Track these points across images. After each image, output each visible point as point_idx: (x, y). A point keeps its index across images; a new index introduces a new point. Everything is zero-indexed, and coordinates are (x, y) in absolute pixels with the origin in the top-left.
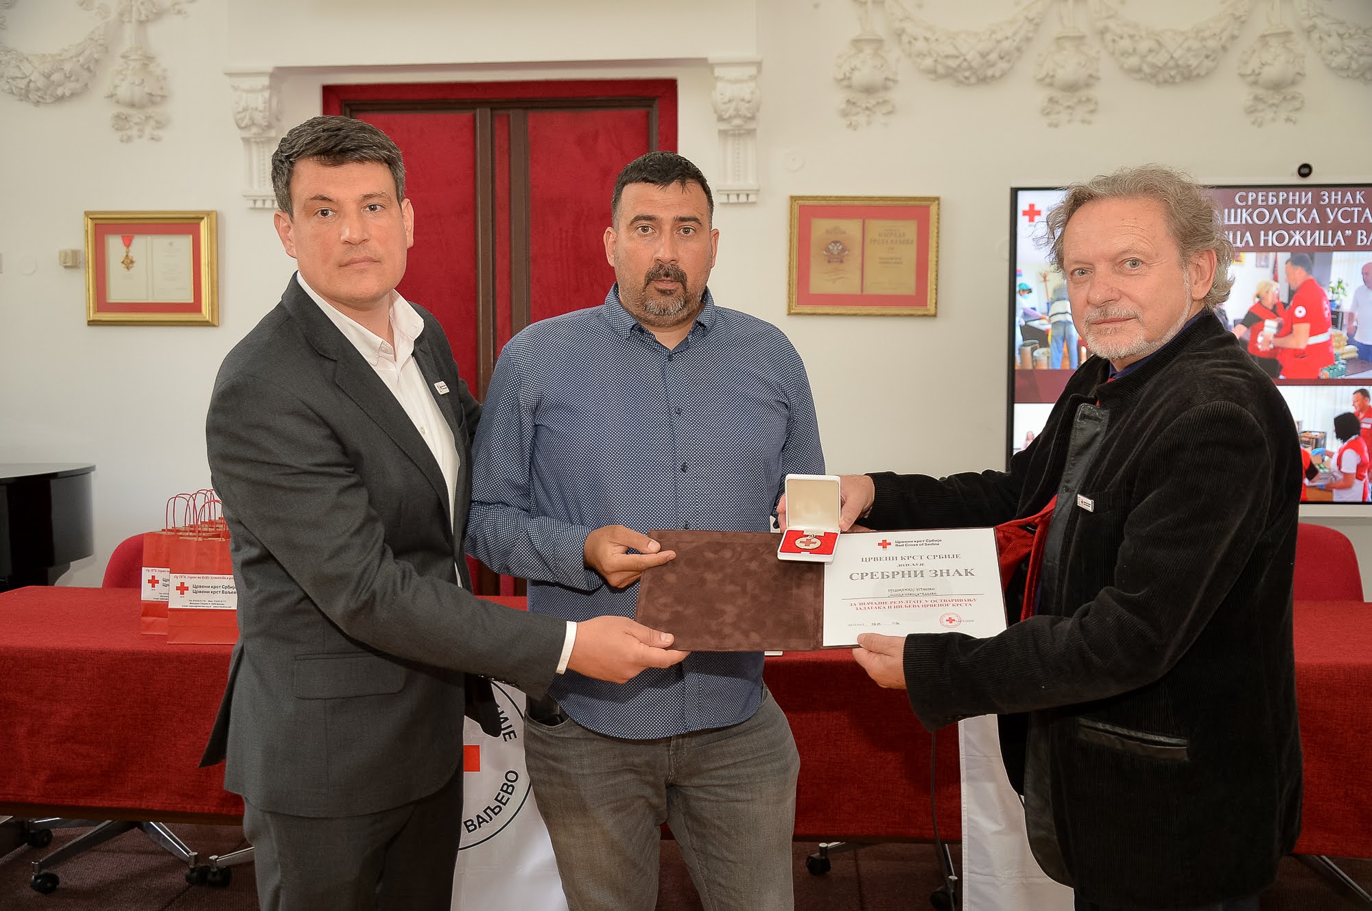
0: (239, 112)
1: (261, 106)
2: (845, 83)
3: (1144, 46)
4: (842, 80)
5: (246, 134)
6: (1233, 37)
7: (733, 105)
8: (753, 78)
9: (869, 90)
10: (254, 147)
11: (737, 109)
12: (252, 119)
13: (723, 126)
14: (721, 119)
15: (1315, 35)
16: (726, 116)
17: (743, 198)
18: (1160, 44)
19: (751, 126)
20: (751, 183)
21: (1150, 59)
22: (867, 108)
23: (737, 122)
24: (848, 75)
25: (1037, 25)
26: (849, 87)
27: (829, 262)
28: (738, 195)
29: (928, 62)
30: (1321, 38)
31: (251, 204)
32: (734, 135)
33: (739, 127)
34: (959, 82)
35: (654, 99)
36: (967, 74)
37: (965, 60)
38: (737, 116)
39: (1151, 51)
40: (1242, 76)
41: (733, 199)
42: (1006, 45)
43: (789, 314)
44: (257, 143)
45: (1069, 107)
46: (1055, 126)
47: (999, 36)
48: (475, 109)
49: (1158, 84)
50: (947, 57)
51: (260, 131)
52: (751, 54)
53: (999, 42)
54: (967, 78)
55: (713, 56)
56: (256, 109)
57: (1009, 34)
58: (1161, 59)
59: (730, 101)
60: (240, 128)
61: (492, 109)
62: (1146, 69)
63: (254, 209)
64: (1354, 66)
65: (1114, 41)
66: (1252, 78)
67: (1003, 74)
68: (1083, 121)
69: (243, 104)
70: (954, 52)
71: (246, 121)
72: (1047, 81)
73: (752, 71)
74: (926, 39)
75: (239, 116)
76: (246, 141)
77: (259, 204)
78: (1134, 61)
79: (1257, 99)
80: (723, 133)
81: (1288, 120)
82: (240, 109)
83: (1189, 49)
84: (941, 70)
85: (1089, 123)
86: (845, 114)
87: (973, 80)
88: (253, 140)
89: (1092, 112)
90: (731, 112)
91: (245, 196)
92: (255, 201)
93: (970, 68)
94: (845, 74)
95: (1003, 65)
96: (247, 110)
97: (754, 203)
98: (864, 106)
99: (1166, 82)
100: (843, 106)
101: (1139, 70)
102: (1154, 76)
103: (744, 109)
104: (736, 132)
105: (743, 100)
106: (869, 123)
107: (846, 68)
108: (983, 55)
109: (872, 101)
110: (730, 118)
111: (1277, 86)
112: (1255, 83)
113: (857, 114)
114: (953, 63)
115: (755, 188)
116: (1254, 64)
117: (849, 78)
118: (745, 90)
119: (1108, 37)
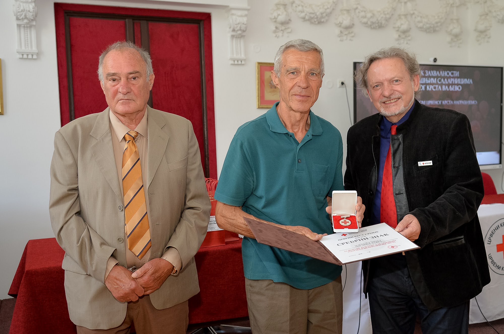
0: (19, 12)
1: (32, 10)
2: (274, 20)
3: (369, 15)
4: (273, 19)
5: (20, 22)
6: (392, 15)
7: (239, 26)
8: (246, 15)
9: (283, 23)
10: (22, 30)
11: (240, 27)
12: (25, 15)
13: (234, 33)
14: (234, 30)
15: (414, 16)
16: (236, 29)
17: (240, 62)
18: (374, 14)
19: (244, 34)
20: (243, 56)
21: (371, 20)
22: (282, 30)
23: (239, 32)
24: (276, 17)
25: (336, 4)
26: (275, 22)
27: (271, 88)
28: (238, 61)
29: (303, 15)
30: (415, 18)
31: (21, 56)
32: (236, 37)
33: (240, 34)
34: (312, 23)
35: (201, 20)
36: (315, 20)
37: (316, 15)
38: (240, 30)
39: (371, 17)
40: (394, 28)
41: (236, 62)
42: (328, 11)
43: (259, 108)
44: (24, 27)
45: (346, 35)
46: (341, 41)
47: (326, 7)
48: (125, 19)
49: (371, 28)
50: (310, 13)
51: (29, 22)
52: (245, 5)
53: (326, 9)
54: (315, 21)
55: (232, 5)
56: (29, 11)
57: (329, 7)
58: (374, 20)
59: (238, 24)
60: (18, 19)
61: (133, 20)
62: (369, 23)
63: (22, 58)
64: (425, 27)
65: (359, 12)
66: (397, 29)
67: (327, 21)
68: (350, 40)
69: (22, 8)
70: (313, 12)
71: (23, 16)
72: (339, 25)
73: (246, 12)
74: (302, 6)
75: (19, 14)
76: (19, 26)
77: (25, 56)
78: (365, 20)
79: (399, 36)
80: (233, 36)
81: (407, 43)
82: (20, 10)
83: (382, 17)
84: (307, 18)
85: (352, 40)
86: (275, 32)
87: (317, 23)
88: (23, 25)
89: (353, 37)
90: (238, 28)
91: (17, 52)
92: (23, 55)
93: (317, 18)
94: (275, 17)
95: (327, 18)
96: (24, 11)
97: (243, 64)
98: (281, 29)
99: (374, 28)
100: (274, 29)
101: (366, 23)
102: (371, 26)
103: (243, 27)
104: (238, 36)
105: (243, 24)
106: (283, 36)
107: (275, 14)
108: (322, 14)
109: (283, 28)
110: (238, 30)
111: (404, 32)
112: (398, 31)
113: (278, 32)
114: (312, 16)
115: (245, 58)
116: (398, 24)
117: (277, 18)
118: (245, 20)
119: (357, 11)
